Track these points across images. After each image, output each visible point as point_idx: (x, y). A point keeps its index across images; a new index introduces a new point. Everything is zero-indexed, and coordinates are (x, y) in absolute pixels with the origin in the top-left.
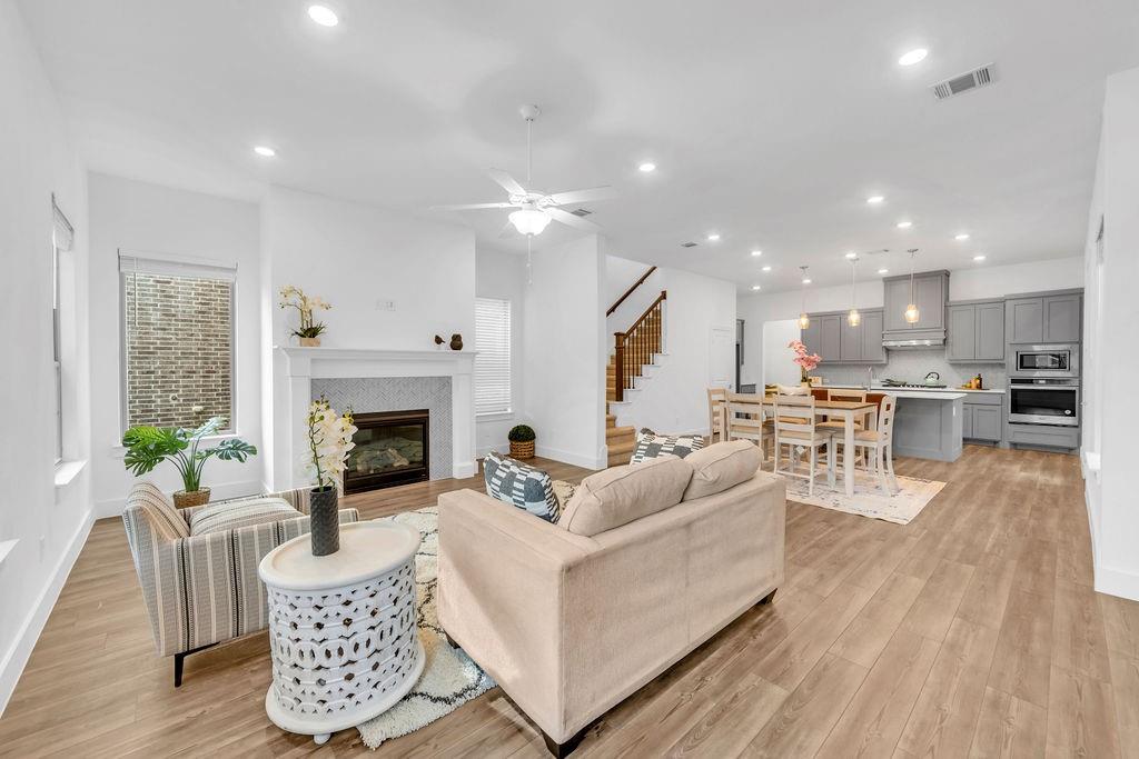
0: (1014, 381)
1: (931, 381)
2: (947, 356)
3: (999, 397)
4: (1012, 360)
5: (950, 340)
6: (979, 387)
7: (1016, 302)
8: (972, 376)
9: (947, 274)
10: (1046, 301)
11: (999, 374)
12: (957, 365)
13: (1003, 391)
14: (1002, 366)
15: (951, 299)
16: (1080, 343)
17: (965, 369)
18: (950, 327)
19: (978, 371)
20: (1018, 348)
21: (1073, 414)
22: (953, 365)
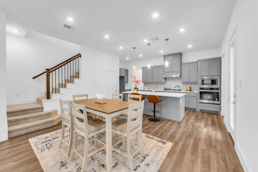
0: (201, 89)
1: (177, 88)
2: (181, 80)
3: (196, 94)
4: (200, 82)
5: (182, 75)
6: (190, 90)
7: (201, 62)
8: (188, 86)
9: (181, 54)
10: (210, 61)
11: (196, 86)
12: (184, 83)
13: (197, 92)
14: (197, 83)
15: (182, 62)
16: (220, 76)
17: (186, 85)
18: (182, 71)
19: (190, 85)
20: (202, 78)
21: (218, 100)
22: (183, 83)
